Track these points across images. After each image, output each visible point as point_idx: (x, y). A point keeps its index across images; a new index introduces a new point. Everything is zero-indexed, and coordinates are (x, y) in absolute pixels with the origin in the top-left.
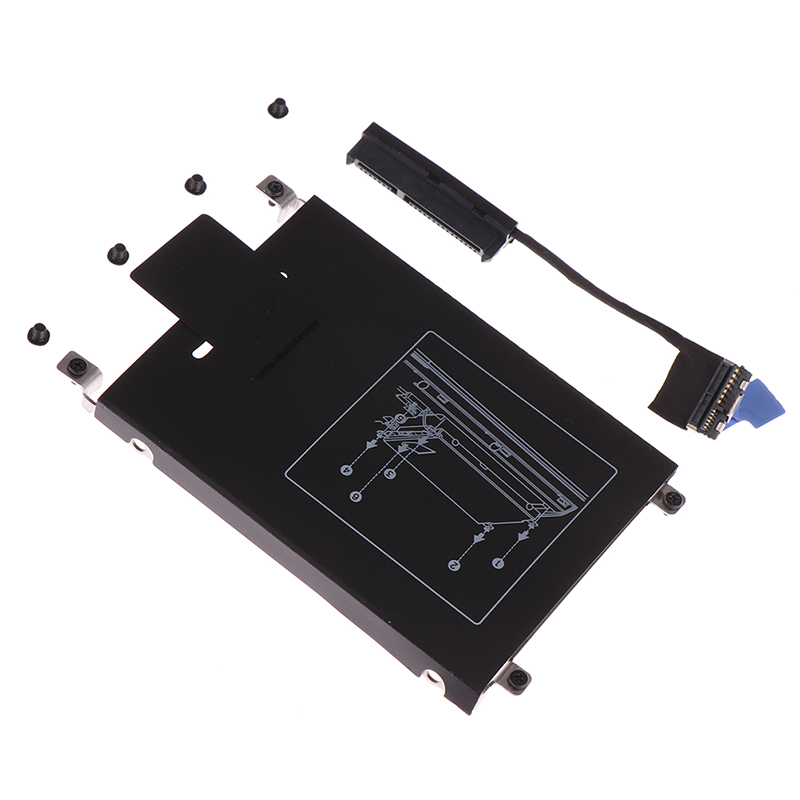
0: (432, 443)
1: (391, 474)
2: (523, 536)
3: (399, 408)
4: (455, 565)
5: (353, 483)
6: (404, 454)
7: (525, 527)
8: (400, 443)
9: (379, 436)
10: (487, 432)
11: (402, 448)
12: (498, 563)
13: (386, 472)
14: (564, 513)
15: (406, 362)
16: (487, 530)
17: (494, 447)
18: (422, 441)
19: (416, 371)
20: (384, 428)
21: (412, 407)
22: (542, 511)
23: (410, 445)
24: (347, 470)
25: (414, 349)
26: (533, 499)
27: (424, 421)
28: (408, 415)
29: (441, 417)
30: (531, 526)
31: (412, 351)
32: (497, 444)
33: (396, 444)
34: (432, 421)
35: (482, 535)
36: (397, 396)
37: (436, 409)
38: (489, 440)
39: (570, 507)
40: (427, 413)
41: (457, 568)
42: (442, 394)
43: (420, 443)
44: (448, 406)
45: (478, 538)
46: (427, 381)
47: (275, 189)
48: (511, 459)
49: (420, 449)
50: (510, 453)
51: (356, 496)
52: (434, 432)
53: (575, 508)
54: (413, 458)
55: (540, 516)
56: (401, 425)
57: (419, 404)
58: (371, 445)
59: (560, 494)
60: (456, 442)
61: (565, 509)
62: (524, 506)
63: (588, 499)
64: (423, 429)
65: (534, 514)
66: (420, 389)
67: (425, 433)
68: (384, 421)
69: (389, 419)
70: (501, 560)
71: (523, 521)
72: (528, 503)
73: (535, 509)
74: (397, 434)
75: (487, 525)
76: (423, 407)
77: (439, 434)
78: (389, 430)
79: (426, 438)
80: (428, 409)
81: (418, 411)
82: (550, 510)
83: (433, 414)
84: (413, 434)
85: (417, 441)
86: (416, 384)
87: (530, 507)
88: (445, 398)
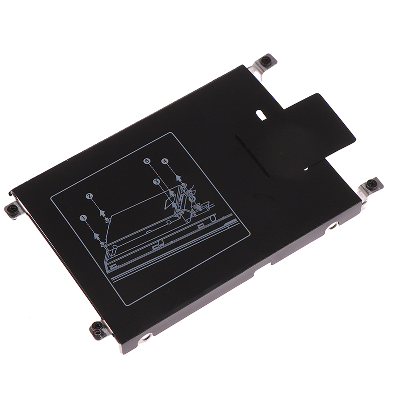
0: (171, 210)
1: (156, 182)
2: (96, 236)
3: (200, 201)
4: (89, 196)
5: (156, 162)
6: (168, 193)
7: (103, 239)
8: (176, 193)
9: (183, 184)
10: (172, 242)
12: (83, 218)
13: (158, 180)
14: (106, 264)
15: (231, 215)
16: (106, 219)
17: (161, 242)
18: (174, 205)
19: (224, 218)
20: (188, 188)
21: (199, 207)
22: (110, 252)
23: (172, 199)
24: (165, 161)
25: (239, 222)
26: (119, 251)
27: (188, 211)
28: (194, 204)
29: (189, 221)
30: (102, 243)
31: (238, 220)
32: (163, 244)
33: (175, 191)
34: (187, 215)
35: (104, 215)
36: (209, 202)
37: (194, 220)
38: (166, 241)
39: (109, 269)
40: (193, 214)
41: (87, 197)
42: (204, 227)
43: (173, 203)
44: (195, 227)
45: (102, 213)
46: (215, 222)
47: (373, 185)
48: (150, 249)
49: (169, 202)
50: (155, 249)
51: (147, 161)
52: (179, 213)
53: (108, 272)
54: (164, 197)
55: (108, 251)
56: (188, 198)
57: (200, 212)
58: (178, 178)
59: (119, 267)
60: (169, 222)
61: (108, 266)
62: (118, 244)
63: (112, 282)
64: (183, 208)
65: (110, 248)
66: (211, 216)
67: (179, 208)
68: (192, 190)
69: (193, 193)
70: (85, 220)
71: (106, 240)
72: (118, 247)
73: (113, 250)
74: (182, 193)
75: (110, 220)
76: (197, 214)
77: (177, 215)
78: (186, 190)
79: (176, 208)
80: (195, 215)
81: (195, 210)
82: (110, 257)
83: (191, 217)
84: (180, 202)
85: (175, 202)
86: (214, 215)
87: (115, 247)
88: (201, 227)
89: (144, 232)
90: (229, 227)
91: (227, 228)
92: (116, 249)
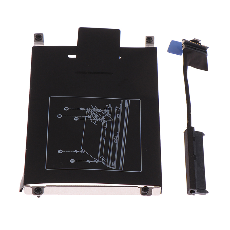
0: (99, 123)
1: (76, 119)
2: (89, 161)
3: (103, 108)
4: (60, 151)
5: (63, 113)
6: (87, 118)
8: (90, 115)
9: (87, 109)
10: (118, 133)
11: (88, 116)
12: (72, 161)
14: (109, 167)
15: (122, 101)
16: (82, 152)
17: (115, 137)
18: (97, 120)
19: (121, 105)
20: (91, 108)
21: (106, 111)
22: (103, 161)
23: (92, 118)
24: (66, 109)
25: (129, 100)
26: (106, 156)
27: (105, 116)
28: (103, 112)
29: (111, 119)
30: (95, 161)
31: (127, 100)
32: (117, 137)
33: (88, 114)
34: (107, 118)
35: (78, 151)
36: (107, 105)
37: (113, 116)
38: (116, 134)
39: (114, 167)
40: (109, 115)
41: (60, 153)
43: (95, 120)
44: (117, 119)
45: (76, 151)
46: (121, 109)
48: (115, 144)
50: (117, 142)
51: (60, 116)
52: (103, 120)
53: (115, 168)
54: (88, 121)
55: (102, 161)
56: (97, 112)
58: (82, 109)
59: (115, 162)
60: (106, 127)
61: (111, 166)
62: (101, 155)
63: (122, 170)
64: (102, 117)
65: (100, 159)
66: (116, 109)
67: (101, 119)
68: (94, 107)
69: (96, 108)
70: (74, 161)
71: (94, 158)
72: (103, 156)
73: (103, 159)
74: (93, 112)
75: (83, 150)
76: (110, 113)
77: (104, 122)
78: (92, 110)
79: (99, 120)
80: (111, 115)
81: (107, 113)
82: (106, 163)
83: (110, 117)
84: (97, 116)
85: (95, 118)
86: (116, 107)
87: (102, 157)
88: (119, 116)
89: (103, 141)
90: (128, 105)
91: (128, 107)
92: (103, 157)
